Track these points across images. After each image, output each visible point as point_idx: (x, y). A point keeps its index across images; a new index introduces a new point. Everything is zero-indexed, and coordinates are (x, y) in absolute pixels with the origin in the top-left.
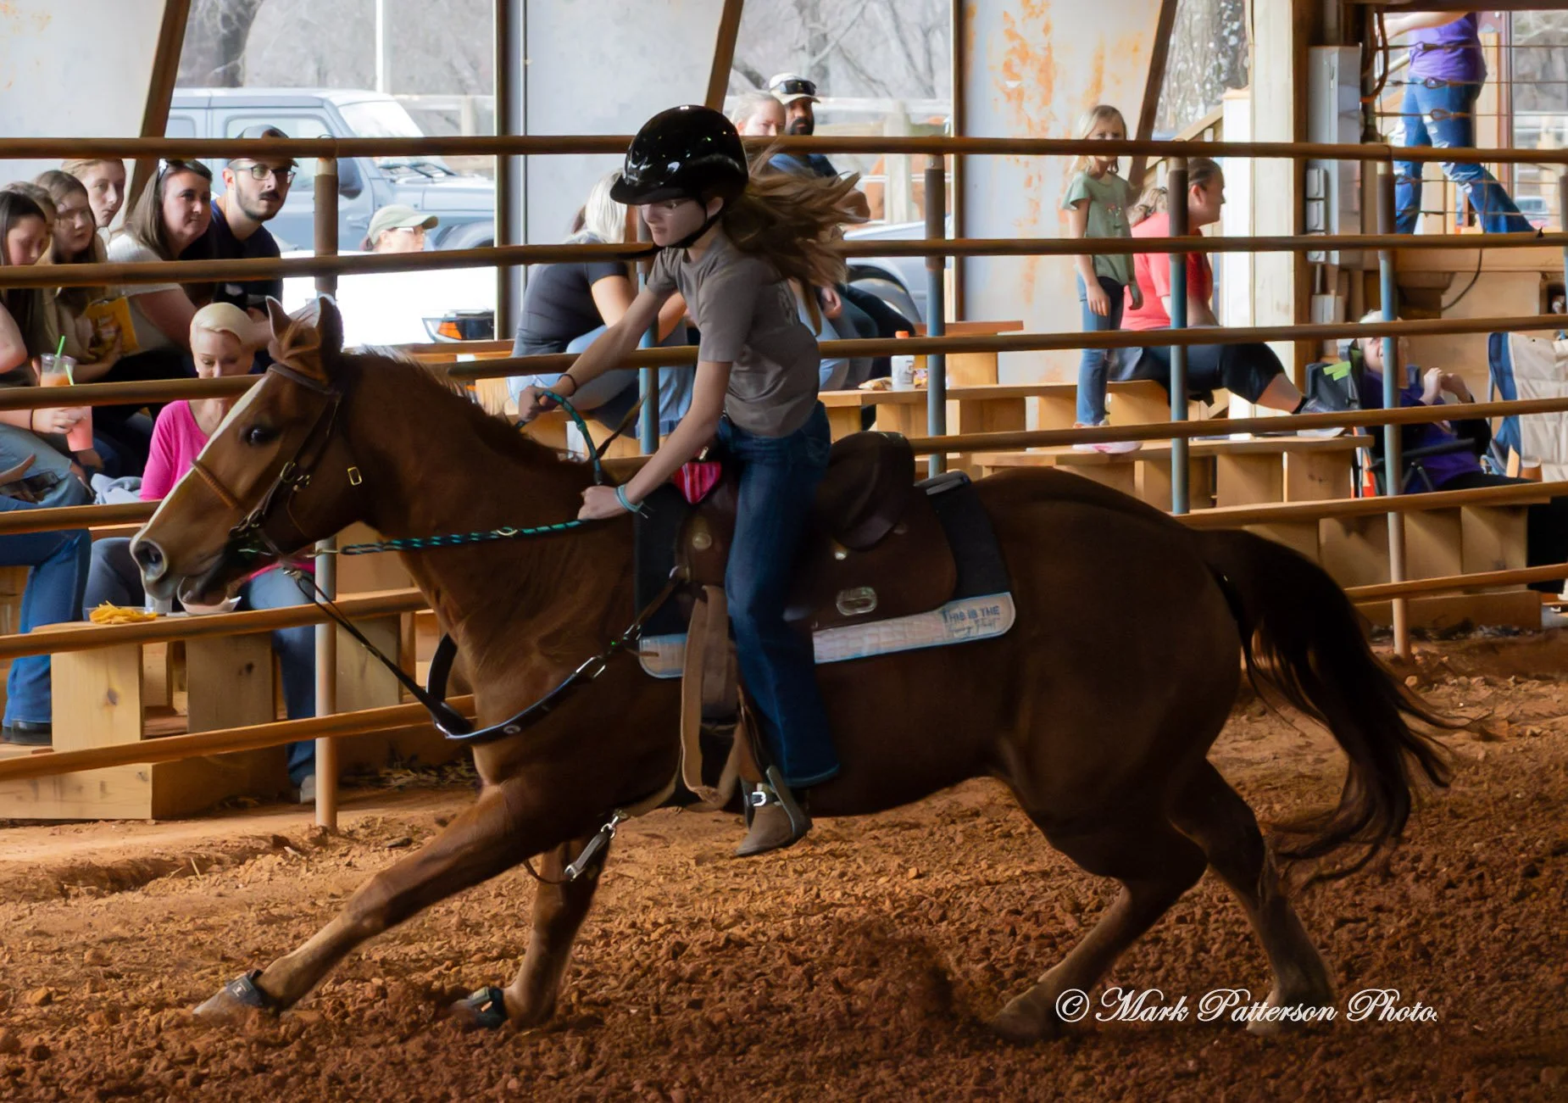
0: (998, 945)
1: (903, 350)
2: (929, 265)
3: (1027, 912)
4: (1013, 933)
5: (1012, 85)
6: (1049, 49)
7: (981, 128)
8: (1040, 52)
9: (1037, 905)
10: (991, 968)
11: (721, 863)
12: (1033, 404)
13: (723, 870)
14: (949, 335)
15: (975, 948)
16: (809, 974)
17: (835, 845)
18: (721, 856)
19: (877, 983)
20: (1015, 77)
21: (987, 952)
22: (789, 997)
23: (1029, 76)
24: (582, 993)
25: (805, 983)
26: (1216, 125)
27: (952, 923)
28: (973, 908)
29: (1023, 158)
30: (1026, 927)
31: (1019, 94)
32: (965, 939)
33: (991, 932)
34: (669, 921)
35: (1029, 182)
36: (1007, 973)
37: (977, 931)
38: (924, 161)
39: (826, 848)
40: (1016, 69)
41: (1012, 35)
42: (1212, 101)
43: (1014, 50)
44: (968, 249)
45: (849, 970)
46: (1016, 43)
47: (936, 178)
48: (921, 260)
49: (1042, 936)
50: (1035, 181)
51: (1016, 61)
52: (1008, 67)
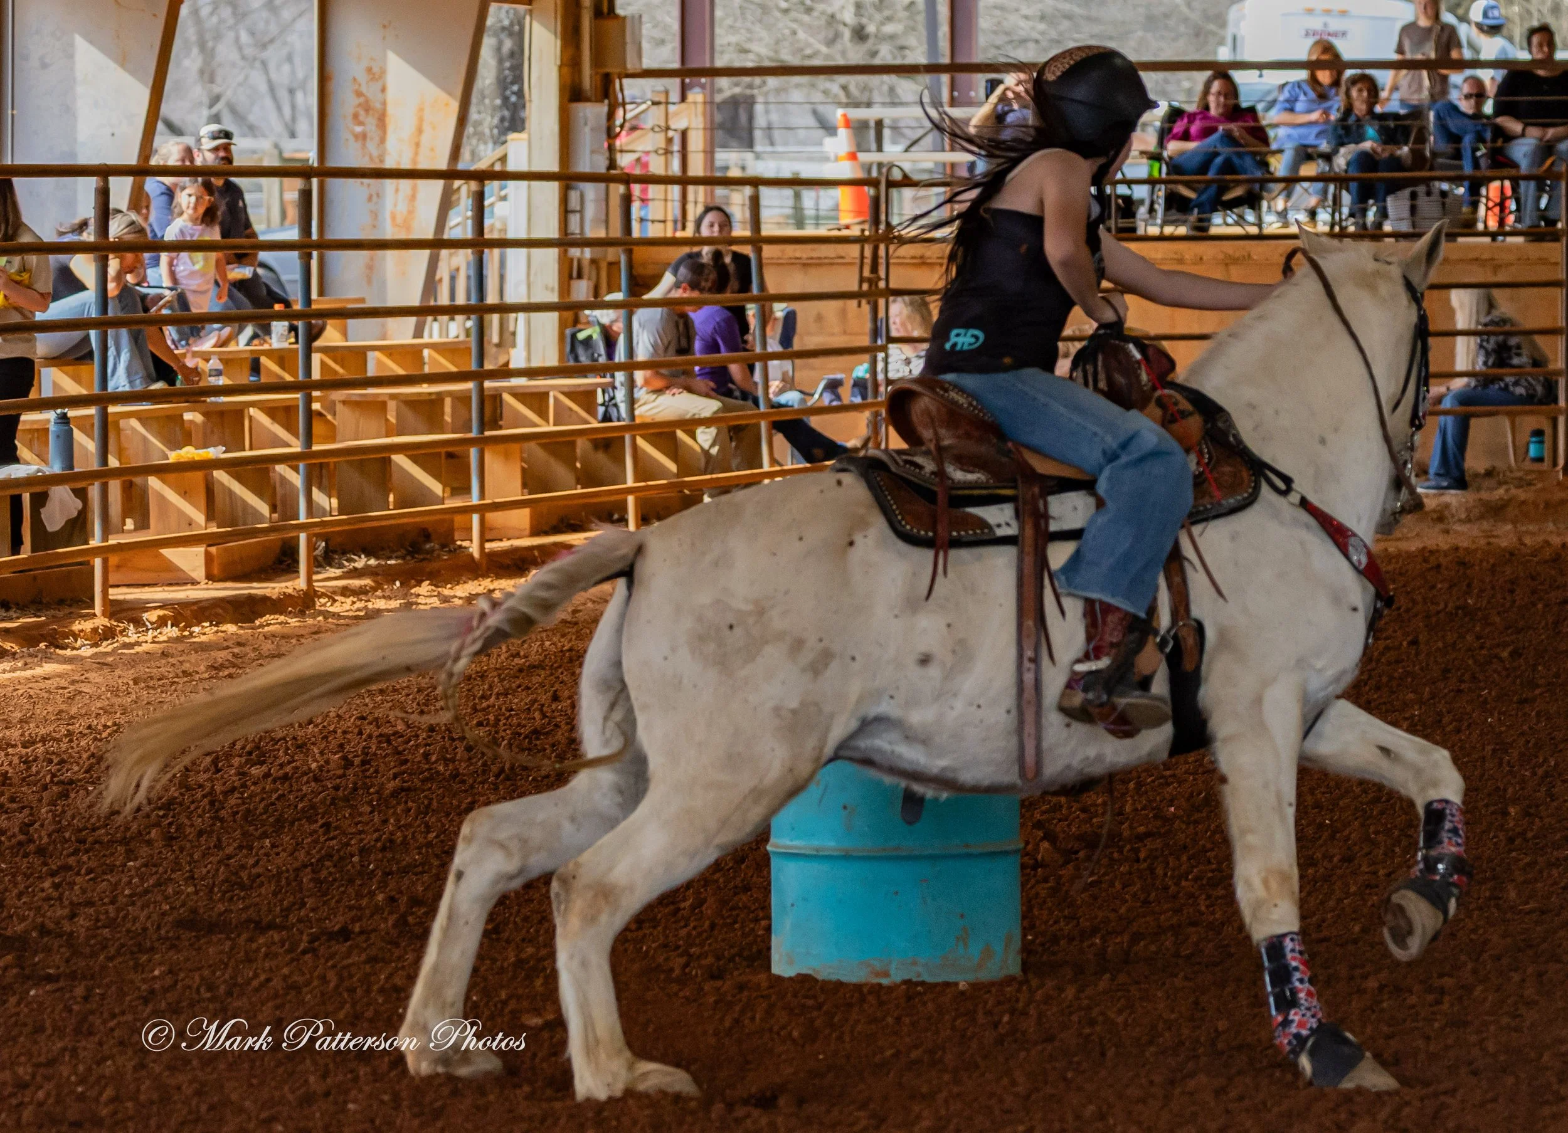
0: (349, 741)
1: (280, 317)
2: (301, 257)
3: (370, 718)
4: (360, 733)
5: (358, 129)
6: (384, 104)
7: (336, 161)
8: (378, 106)
9: (378, 713)
10: (344, 758)
11: (151, 683)
12: (372, 356)
13: (154, 688)
14: (314, 306)
15: (334, 744)
16: (215, 762)
17: (232, 670)
18: (152, 678)
19: (264, 768)
20: (361, 123)
21: (341, 746)
22: (202, 777)
23: (371, 123)
24: (54, 776)
25: (213, 769)
26: (503, 159)
27: (316, 726)
28: (332, 714)
29: (366, 181)
30: (368, 729)
31: (364, 136)
32: (325, 738)
33: (345, 732)
34: (115, 724)
35: (370, 198)
36: (357, 761)
37: (335, 732)
38: (298, 183)
39: (226, 673)
40: (361, 118)
41: (359, 94)
42: (500, 142)
43: (360, 105)
44: (325, 245)
45: (243, 760)
46: (362, 100)
47: (306, 195)
48: (295, 254)
49: (381, 735)
50: (374, 198)
51: (362, 113)
52: (356, 116)
